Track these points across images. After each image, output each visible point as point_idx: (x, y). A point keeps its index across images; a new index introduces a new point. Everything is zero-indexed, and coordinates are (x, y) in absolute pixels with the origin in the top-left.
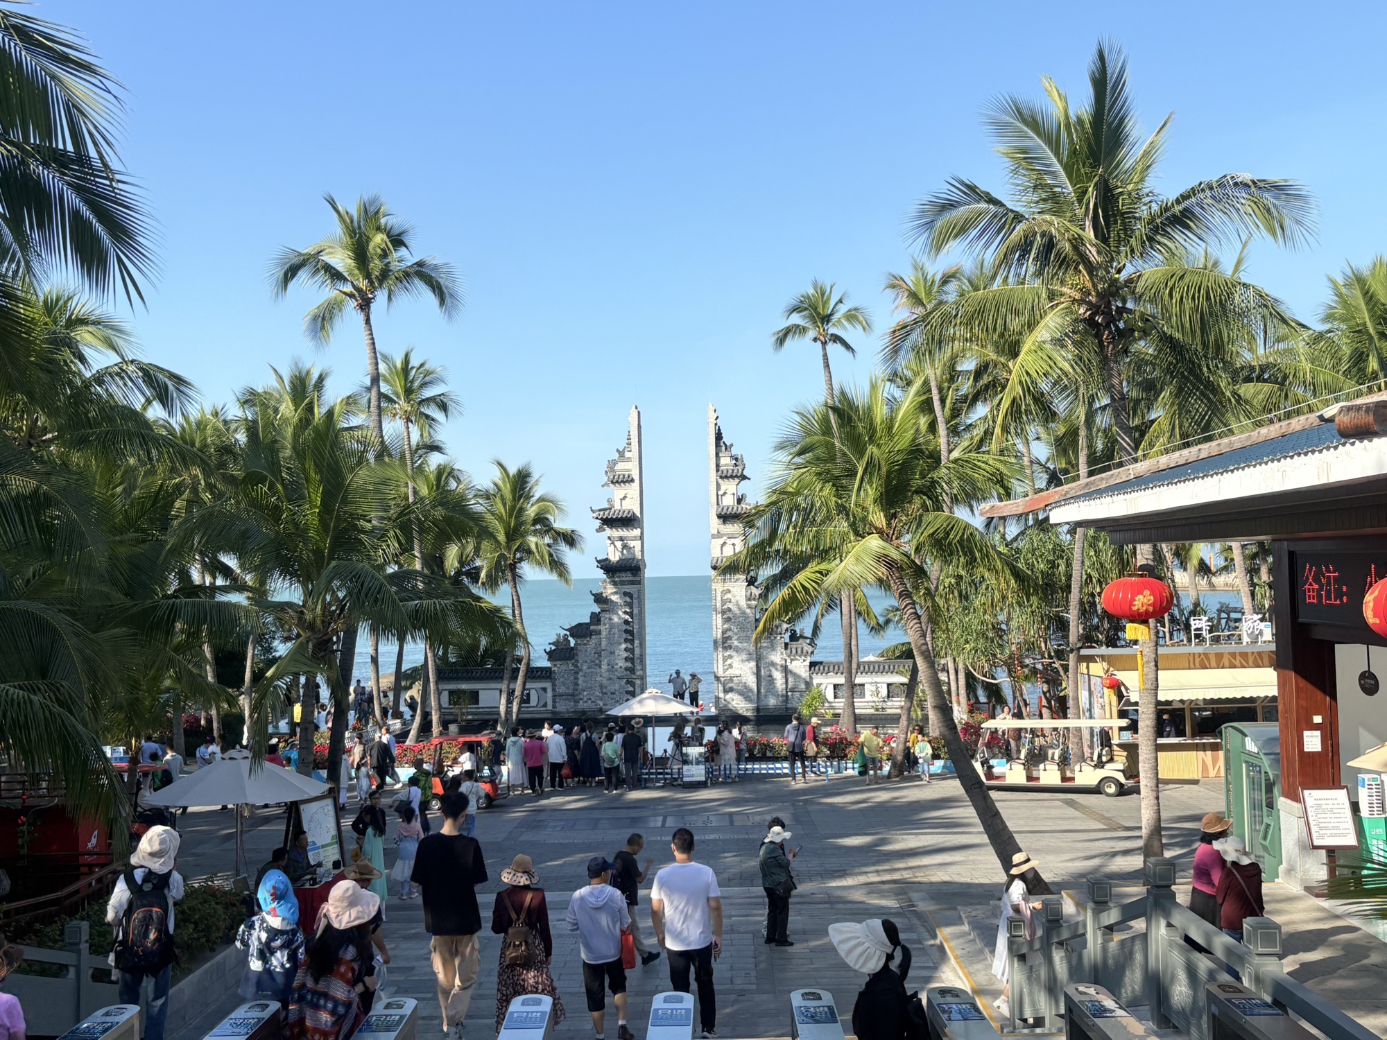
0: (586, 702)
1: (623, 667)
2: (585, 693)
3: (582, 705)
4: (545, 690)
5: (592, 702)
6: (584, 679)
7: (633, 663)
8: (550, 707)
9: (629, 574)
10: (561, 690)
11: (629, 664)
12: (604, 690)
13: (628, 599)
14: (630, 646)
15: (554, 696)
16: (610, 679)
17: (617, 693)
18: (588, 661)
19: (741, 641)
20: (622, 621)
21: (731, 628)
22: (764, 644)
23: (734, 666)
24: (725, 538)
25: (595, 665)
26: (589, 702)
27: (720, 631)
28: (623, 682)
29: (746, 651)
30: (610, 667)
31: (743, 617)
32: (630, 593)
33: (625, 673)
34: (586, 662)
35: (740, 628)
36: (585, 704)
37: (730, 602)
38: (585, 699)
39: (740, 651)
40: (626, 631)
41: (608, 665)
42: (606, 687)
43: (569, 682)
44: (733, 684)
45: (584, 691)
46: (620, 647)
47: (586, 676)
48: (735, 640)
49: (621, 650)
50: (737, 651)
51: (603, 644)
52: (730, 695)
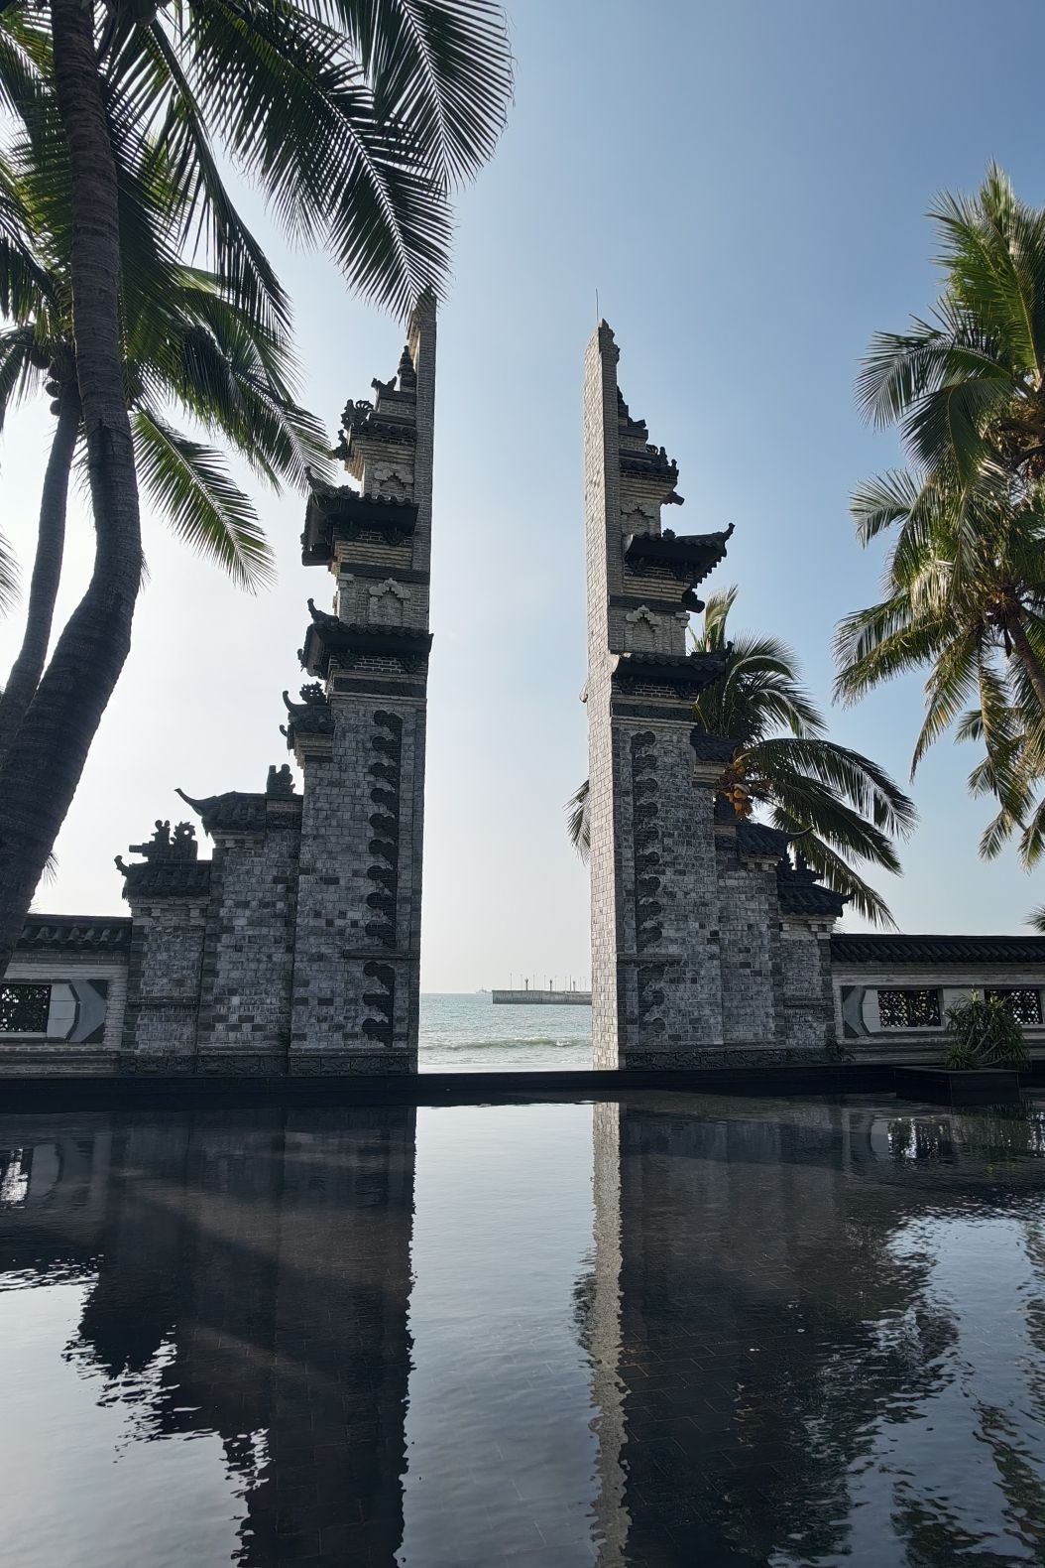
0: (235, 1028)
1: (362, 923)
2: (235, 1000)
3: (221, 1037)
4: (101, 987)
5: (255, 1028)
6: (236, 956)
7: (391, 913)
8: (112, 1043)
9: (394, 665)
10: (158, 987)
11: (379, 917)
12: (300, 992)
13: (386, 733)
14: (384, 865)
15: (132, 1008)
16: (321, 957)
17: (338, 1001)
18: (254, 904)
19: (681, 867)
20: (368, 792)
21: (657, 832)
22: (731, 883)
23: (665, 933)
24: (643, 608)
25: (275, 916)
26: (246, 1027)
27: (631, 838)
28: (357, 970)
29: (693, 894)
30: (322, 923)
31: (685, 806)
32: (392, 716)
33: (367, 941)
34: (246, 905)
35: (679, 835)
36: (232, 1035)
37: (654, 768)
38: (234, 1018)
39: (680, 895)
40: (376, 820)
41: (317, 915)
42: (306, 984)
43: (185, 964)
44: (662, 984)
45: (233, 992)
46: (356, 865)
47: (241, 947)
48: (666, 864)
49: (356, 873)
50: (672, 895)
51: (306, 856)
52: (655, 1013)
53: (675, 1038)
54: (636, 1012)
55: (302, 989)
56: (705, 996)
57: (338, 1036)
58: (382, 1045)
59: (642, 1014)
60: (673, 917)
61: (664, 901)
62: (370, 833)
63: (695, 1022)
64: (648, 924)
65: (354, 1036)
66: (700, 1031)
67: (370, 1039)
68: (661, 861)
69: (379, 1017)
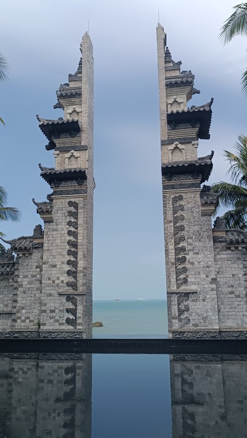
0: (24, 321)
1: (65, 282)
2: (24, 311)
3: (20, 325)
5: (31, 321)
6: (24, 295)
7: (75, 277)
9: (74, 183)
11: (72, 279)
12: (44, 308)
13: (73, 209)
14: (73, 259)
16: (50, 295)
17: (57, 311)
18: (29, 276)
19: (196, 251)
20: (66, 232)
21: (184, 237)
22: (223, 256)
23: (189, 280)
24: (176, 143)
25: (37, 280)
26: (28, 321)
27: (173, 241)
28: (64, 299)
29: (202, 263)
30: (51, 282)
31: (198, 225)
32: (75, 202)
33: (67, 288)
34: (26, 277)
35: (195, 237)
36: (23, 324)
37: (183, 210)
38: (23, 318)
39: (196, 263)
40: (69, 243)
41: (49, 279)
42: (45, 305)
43: (8, 298)
44: (189, 302)
45: (23, 308)
46: (63, 260)
47: (25, 292)
48: (189, 250)
49: (63, 263)
50: (192, 264)
51: (45, 257)
52: (186, 315)
53: (196, 325)
54: (177, 314)
55: (44, 307)
56: (210, 307)
57: (57, 324)
58: (72, 328)
59: (180, 315)
60: (193, 273)
61: (188, 266)
62: (68, 247)
63: (205, 319)
64: (182, 276)
65: (63, 324)
66: (207, 322)
67: (69, 325)
68: (187, 249)
69: (71, 317)
